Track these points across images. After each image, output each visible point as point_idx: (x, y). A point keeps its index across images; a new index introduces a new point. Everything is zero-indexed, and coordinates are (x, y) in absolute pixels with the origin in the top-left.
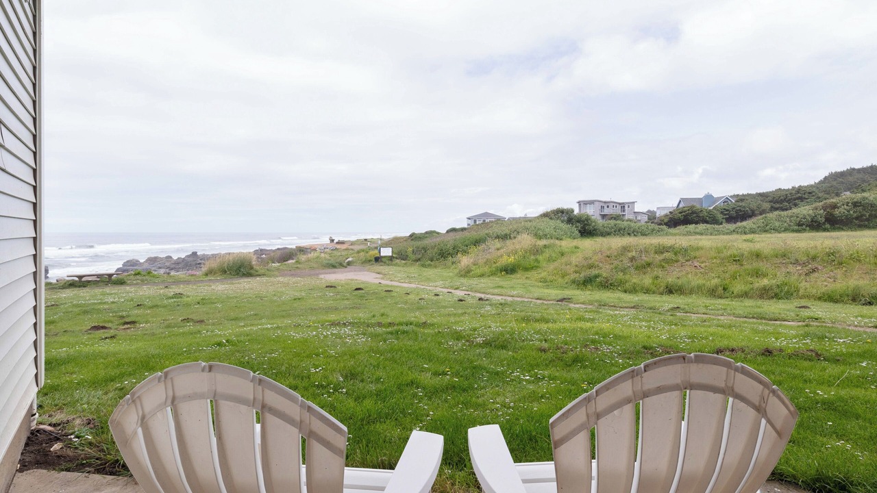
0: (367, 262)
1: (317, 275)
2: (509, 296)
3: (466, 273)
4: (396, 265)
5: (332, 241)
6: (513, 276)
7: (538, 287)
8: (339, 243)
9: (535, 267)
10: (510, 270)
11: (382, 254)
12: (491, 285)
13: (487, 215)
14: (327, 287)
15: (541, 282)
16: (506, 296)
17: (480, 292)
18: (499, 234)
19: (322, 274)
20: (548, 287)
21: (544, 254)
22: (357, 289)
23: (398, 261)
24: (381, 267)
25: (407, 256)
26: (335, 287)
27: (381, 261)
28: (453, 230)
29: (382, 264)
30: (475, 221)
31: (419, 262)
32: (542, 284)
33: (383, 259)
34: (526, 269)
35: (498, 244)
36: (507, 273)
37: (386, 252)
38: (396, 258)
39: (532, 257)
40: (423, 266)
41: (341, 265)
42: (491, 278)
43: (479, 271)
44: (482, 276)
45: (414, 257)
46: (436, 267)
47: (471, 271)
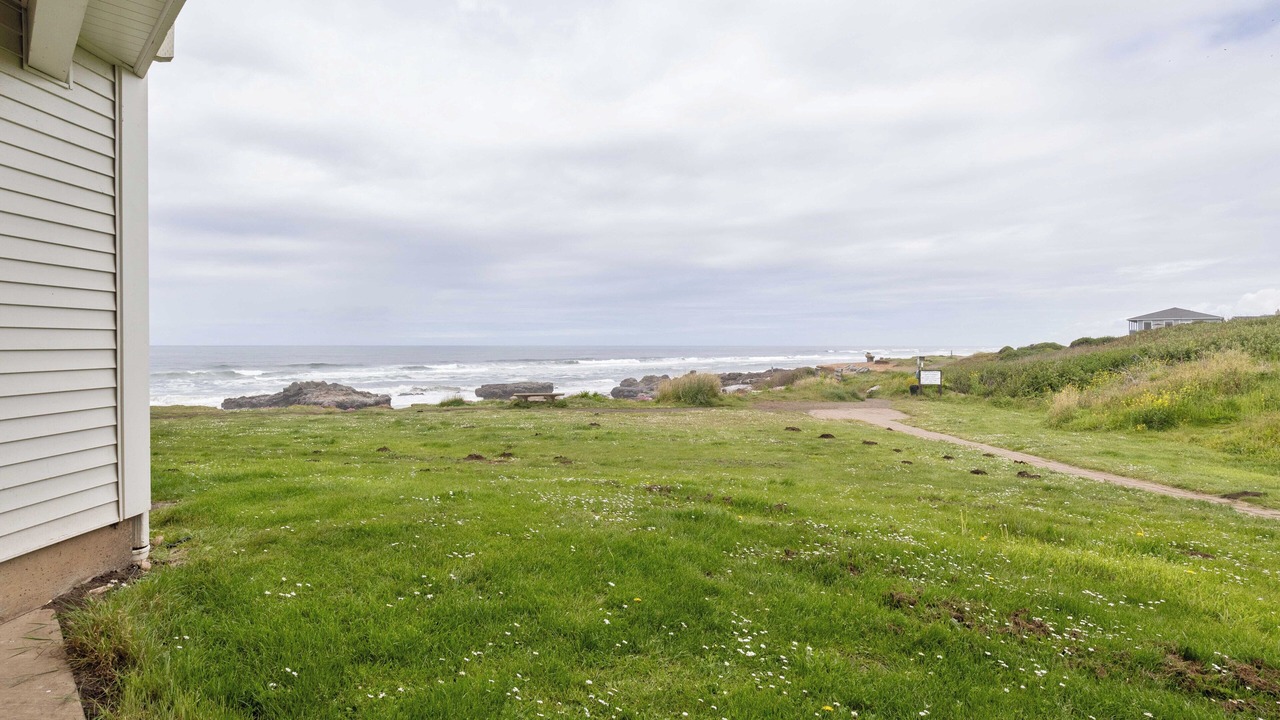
0: (898, 393)
1: (809, 409)
2: (1116, 473)
3: (1063, 421)
4: (949, 400)
5: (870, 358)
6: (1161, 434)
7: (1212, 460)
8: (881, 362)
9: (1225, 418)
10: (1158, 422)
11: (924, 381)
12: (1096, 448)
13: (1175, 312)
14: (787, 429)
15: (1224, 451)
16: (1109, 472)
17: (1059, 461)
18: (1171, 350)
19: (813, 408)
20: (1237, 464)
21: (1253, 394)
22: (824, 436)
23: (952, 394)
24: (919, 403)
25: (970, 386)
26: (798, 430)
27: (922, 393)
28: (1085, 342)
29: (923, 397)
30: (1148, 326)
31: (990, 397)
32: (1226, 455)
33: (926, 391)
34: (1201, 422)
35: (1159, 368)
36: (1150, 427)
37: (931, 378)
38: (951, 389)
39: (1222, 398)
40: (997, 404)
41: (855, 396)
42: (1111, 434)
43: (1088, 420)
44: (1093, 428)
45: (982, 388)
46: (1019, 407)
47: (1072, 418)
